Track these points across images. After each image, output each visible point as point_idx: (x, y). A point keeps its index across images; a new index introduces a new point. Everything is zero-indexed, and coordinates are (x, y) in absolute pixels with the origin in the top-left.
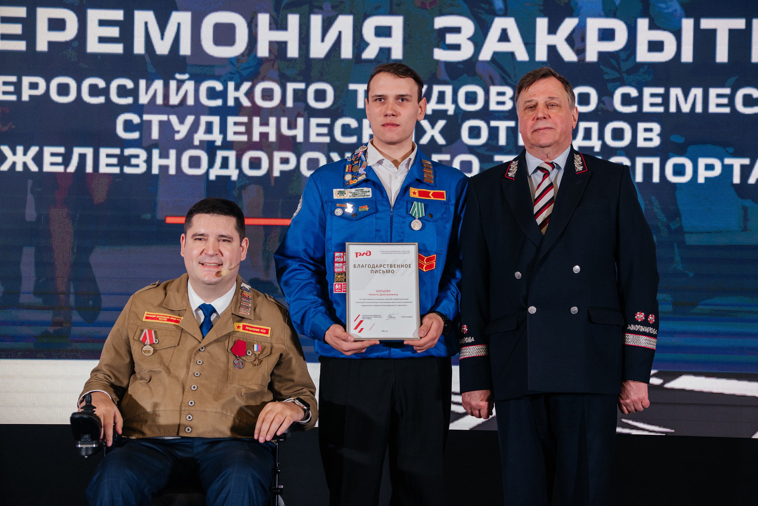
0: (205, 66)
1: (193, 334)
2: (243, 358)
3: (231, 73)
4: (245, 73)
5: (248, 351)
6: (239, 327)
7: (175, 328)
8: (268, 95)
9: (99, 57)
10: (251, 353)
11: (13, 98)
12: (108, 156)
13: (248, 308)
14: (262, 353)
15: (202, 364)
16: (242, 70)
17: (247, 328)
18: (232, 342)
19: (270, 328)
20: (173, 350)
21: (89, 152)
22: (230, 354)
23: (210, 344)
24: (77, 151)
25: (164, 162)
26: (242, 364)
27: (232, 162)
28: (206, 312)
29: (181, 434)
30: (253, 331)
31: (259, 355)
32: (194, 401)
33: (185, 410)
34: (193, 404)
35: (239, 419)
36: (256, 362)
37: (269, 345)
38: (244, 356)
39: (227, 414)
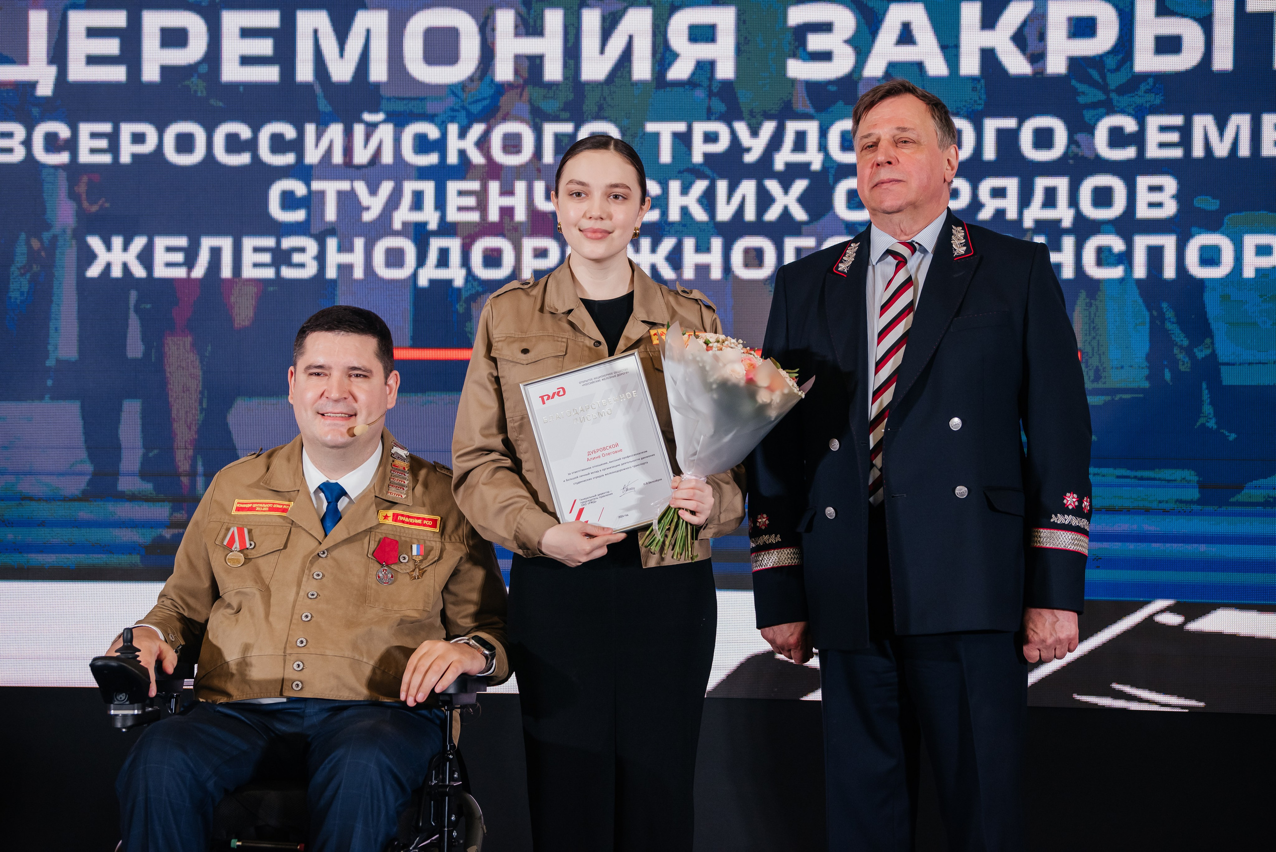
0: (411, 99)
1: (310, 531)
2: (394, 567)
3: (453, 110)
4: (476, 109)
5: (403, 555)
7: (281, 520)
8: (512, 144)
9: (241, 89)
10: (407, 558)
11: (106, 159)
12: (257, 250)
13: (402, 487)
14: (425, 558)
15: (321, 578)
16: (470, 104)
17: (401, 518)
18: (375, 541)
19: (439, 518)
22: (372, 561)
23: (336, 546)
24: (207, 243)
25: (345, 258)
26: (392, 577)
27: (455, 257)
28: (329, 496)
29: (286, 694)
30: (411, 524)
31: (421, 561)
32: (306, 639)
33: (290, 654)
34: (304, 644)
35: (382, 668)
36: (416, 573)
37: (438, 545)
38: (395, 563)
39: (361, 659)
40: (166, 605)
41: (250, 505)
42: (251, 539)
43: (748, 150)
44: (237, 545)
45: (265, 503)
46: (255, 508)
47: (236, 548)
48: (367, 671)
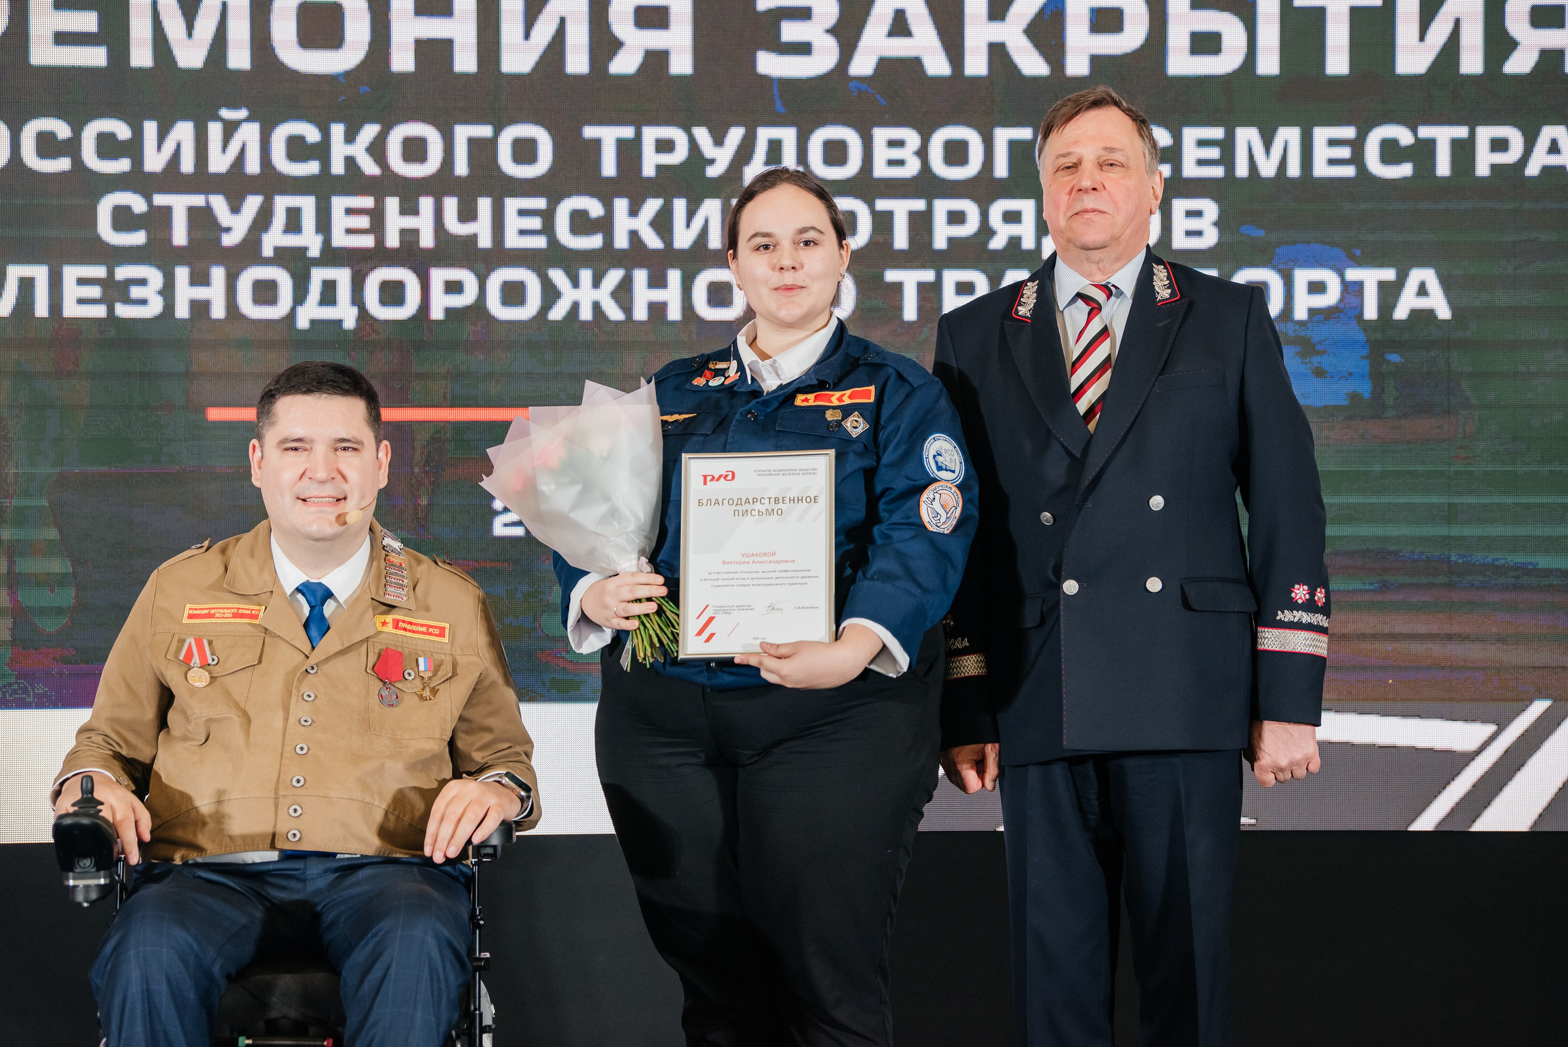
1: (292, 641)
2: (399, 685)
5: (408, 671)
6: (384, 623)
7: (251, 629)
8: (415, 150)
10: (413, 675)
12: (82, 281)
13: (401, 587)
14: (435, 675)
15: (313, 700)
17: (401, 625)
18: (374, 653)
19: (447, 626)
20: (250, 674)
21: (40, 273)
22: (372, 677)
23: (328, 659)
24: (15, 272)
25: (200, 293)
26: (397, 698)
27: (344, 291)
28: (312, 599)
29: (279, 845)
30: (413, 632)
31: (430, 678)
32: (305, 779)
33: (284, 796)
34: (302, 783)
35: (396, 813)
36: (427, 693)
37: (448, 658)
38: (399, 681)
39: (372, 802)
40: (95, 741)
41: (207, 611)
42: (213, 654)
43: (712, 162)
44: (196, 660)
45: (227, 608)
46: (214, 614)
47: (195, 664)
48: (379, 816)
